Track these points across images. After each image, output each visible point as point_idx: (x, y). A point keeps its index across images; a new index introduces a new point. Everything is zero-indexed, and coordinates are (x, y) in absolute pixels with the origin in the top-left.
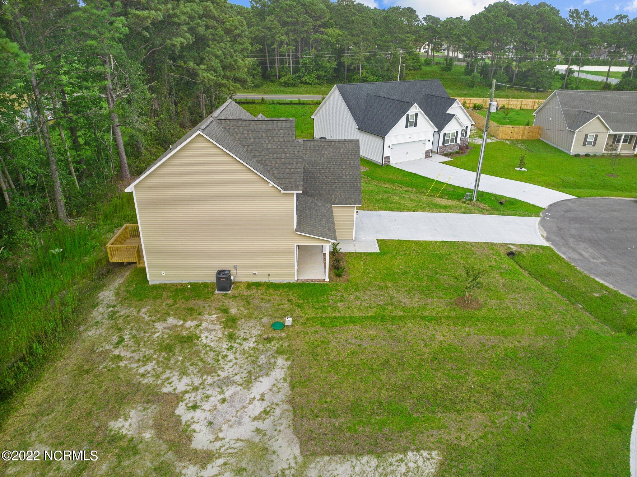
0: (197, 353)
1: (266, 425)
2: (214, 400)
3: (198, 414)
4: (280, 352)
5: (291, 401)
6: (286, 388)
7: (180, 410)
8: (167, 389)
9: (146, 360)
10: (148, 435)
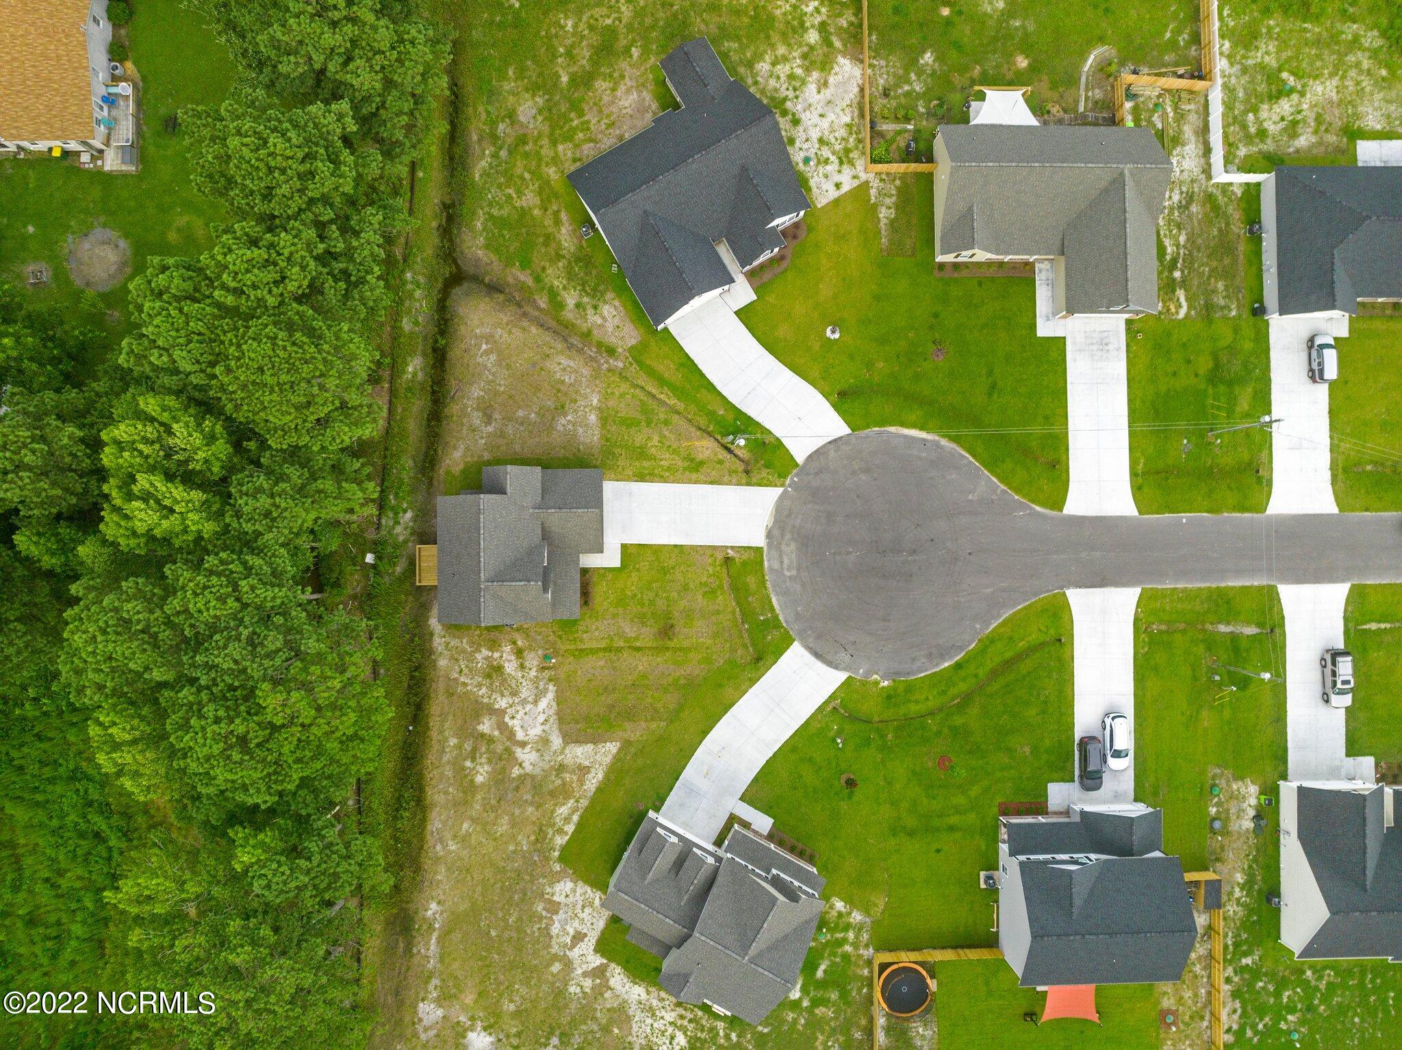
0: (505, 680)
1: (546, 728)
2: (521, 713)
3: (515, 722)
4: (550, 680)
5: (557, 714)
6: (554, 704)
7: (507, 719)
8: (497, 707)
9: (480, 686)
10: (496, 733)
